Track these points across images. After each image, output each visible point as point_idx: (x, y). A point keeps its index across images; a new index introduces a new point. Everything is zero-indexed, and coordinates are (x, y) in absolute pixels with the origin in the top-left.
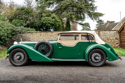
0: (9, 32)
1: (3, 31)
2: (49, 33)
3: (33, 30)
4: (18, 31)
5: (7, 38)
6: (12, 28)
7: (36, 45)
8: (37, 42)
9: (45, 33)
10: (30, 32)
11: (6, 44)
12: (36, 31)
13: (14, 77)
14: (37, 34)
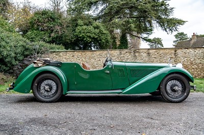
0: (19, 50)
1: (9, 49)
2: (88, 53)
3: (61, 48)
4: (34, 50)
5: (16, 60)
6: (25, 44)
9: (81, 52)
11: (14, 70)
12: (66, 50)
13: (11, 119)
14: (68, 55)
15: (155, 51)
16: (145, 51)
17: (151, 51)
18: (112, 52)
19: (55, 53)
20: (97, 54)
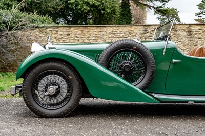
3: (47, 21)
4: (4, 23)
7: (104, 54)
8: (107, 45)
9: (81, 28)
10: (38, 27)
12: (55, 25)
14: (59, 33)
15: (199, 27)
16: (184, 27)
17: (193, 28)
18: (133, 28)
19: (38, 30)
20: (108, 32)
